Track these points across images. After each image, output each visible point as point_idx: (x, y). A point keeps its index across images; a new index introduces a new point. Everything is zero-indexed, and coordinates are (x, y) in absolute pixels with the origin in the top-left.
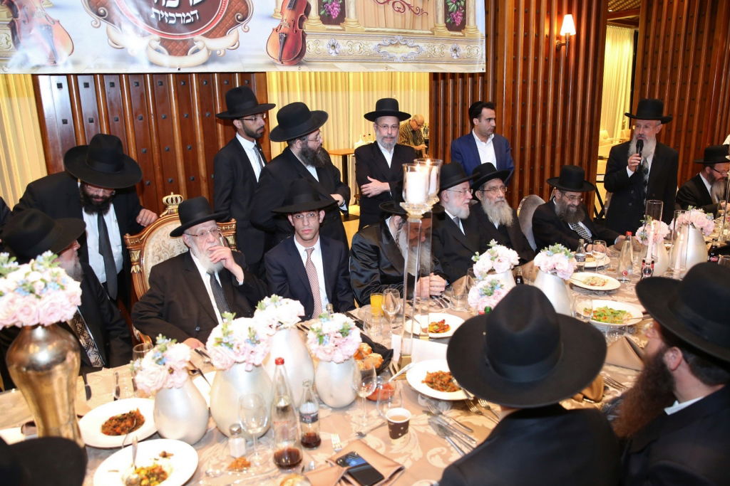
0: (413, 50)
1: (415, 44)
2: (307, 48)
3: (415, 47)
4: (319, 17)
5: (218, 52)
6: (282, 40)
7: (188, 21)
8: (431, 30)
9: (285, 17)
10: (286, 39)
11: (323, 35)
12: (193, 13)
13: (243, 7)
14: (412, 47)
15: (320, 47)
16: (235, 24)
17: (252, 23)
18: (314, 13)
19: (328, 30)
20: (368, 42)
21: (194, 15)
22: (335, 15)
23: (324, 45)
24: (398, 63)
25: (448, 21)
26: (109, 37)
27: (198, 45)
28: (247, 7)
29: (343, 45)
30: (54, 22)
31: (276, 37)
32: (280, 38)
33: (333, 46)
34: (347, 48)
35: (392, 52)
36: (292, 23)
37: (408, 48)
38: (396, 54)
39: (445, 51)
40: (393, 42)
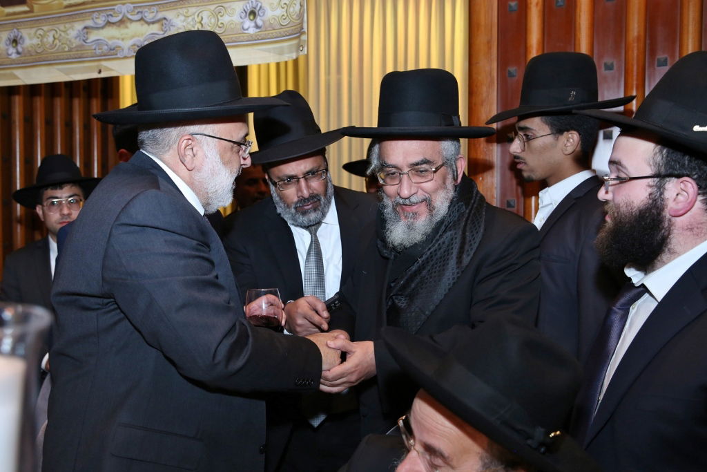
0: (156, 28)
1: (160, 15)
11: (2, 26)
14: (153, 23)
20: (67, 26)
24: (126, 57)
29: (30, 39)
33: (15, 42)
34: (36, 41)
35: (113, 38)
37: (146, 26)
38: (120, 43)
39: (226, 19)
40: (113, 20)
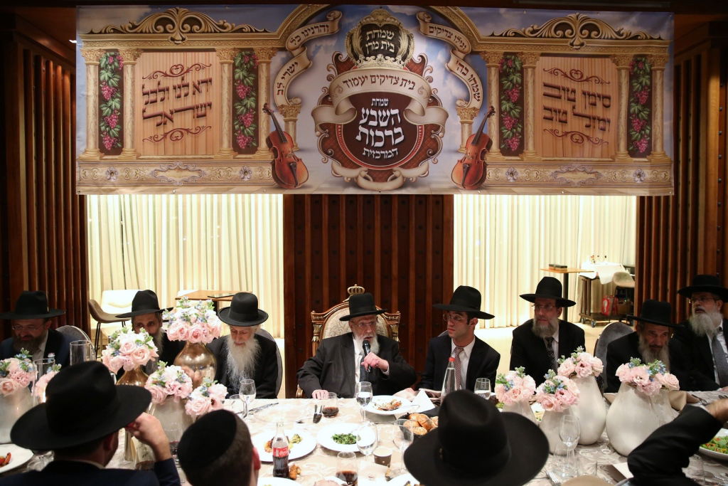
0: (592, 176)
1: (594, 170)
2: (487, 176)
3: (594, 173)
4: (499, 150)
5: (411, 179)
6: (465, 170)
7: (390, 156)
8: (611, 158)
9: (469, 151)
10: (468, 169)
11: (503, 165)
12: (393, 150)
13: (434, 145)
14: (591, 173)
15: (500, 174)
16: (427, 157)
17: (441, 157)
18: (494, 147)
19: (507, 160)
20: (545, 170)
21: (395, 152)
22: (514, 148)
23: (503, 173)
24: (576, 187)
25: (631, 148)
26: (333, 169)
27: (396, 174)
28: (437, 144)
29: (521, 173)
30: (298, 160)
31: (460, 167)
32: (464, 168)
33: (512, 174)
34: (525, 175)
35: (570, 178)
36: (475, 156)
37: (586, 174)
38: (573, 180)
39: (627, 176)
40: (570, 170)
